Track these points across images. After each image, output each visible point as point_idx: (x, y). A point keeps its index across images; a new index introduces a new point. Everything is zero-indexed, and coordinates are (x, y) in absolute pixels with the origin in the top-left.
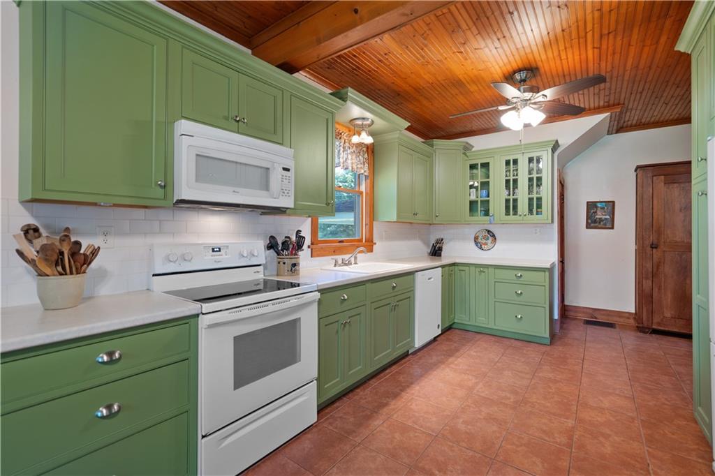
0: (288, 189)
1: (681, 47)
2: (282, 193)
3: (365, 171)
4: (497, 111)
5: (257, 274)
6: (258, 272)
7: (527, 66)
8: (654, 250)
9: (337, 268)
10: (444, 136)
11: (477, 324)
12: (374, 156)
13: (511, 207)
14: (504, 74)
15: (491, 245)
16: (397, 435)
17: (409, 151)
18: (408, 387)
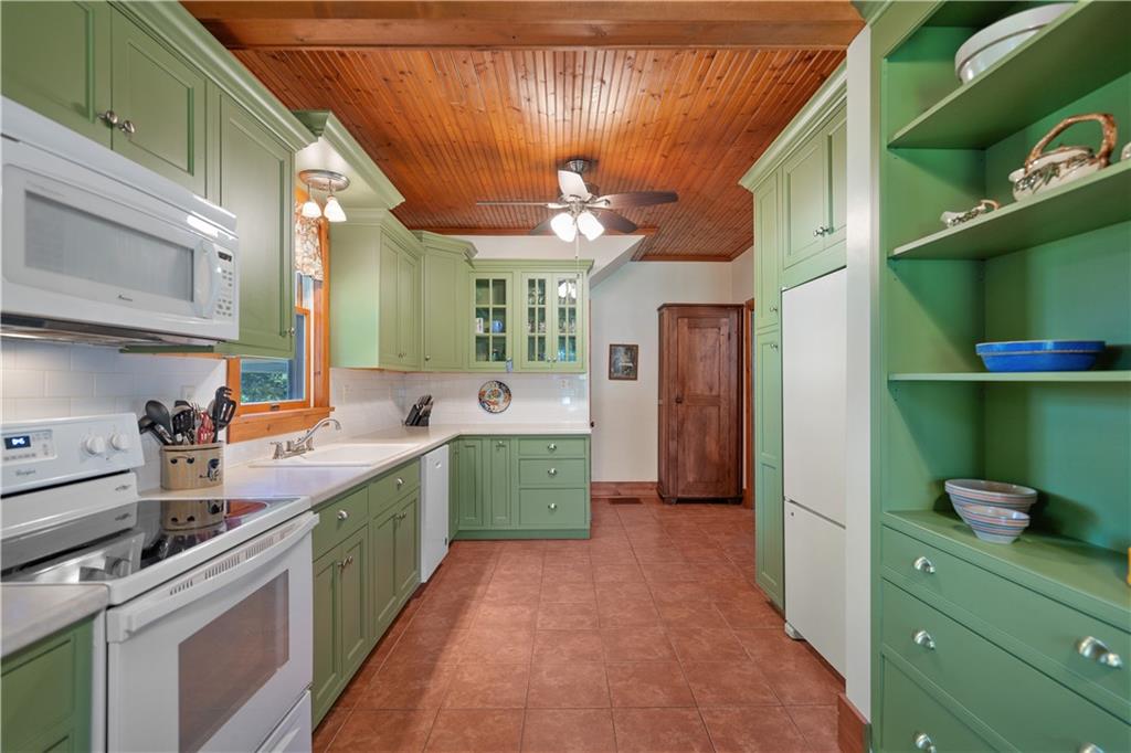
0: (228, 300)
1: (746, 182)
2: (217, 309)
3: (316, 272)
4: (547, 209)
5: (122, 492)
6: (125, 487)
7: (589, 155)
8: (679, 405)
9: (281, 461)
10: (431, 227)
11: (497, 528)
12: (329, 245)
13: (537, 347)
14: (557, 158)
15: (503, 405)
16: (469, 732)
17: (394, 246)
18: (441, 650)
